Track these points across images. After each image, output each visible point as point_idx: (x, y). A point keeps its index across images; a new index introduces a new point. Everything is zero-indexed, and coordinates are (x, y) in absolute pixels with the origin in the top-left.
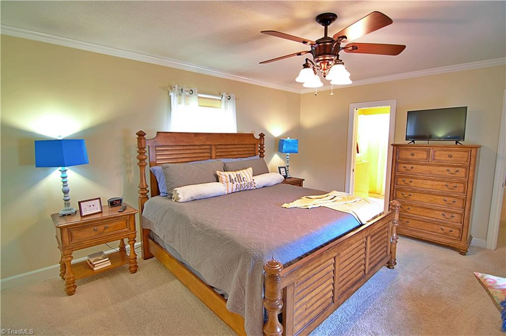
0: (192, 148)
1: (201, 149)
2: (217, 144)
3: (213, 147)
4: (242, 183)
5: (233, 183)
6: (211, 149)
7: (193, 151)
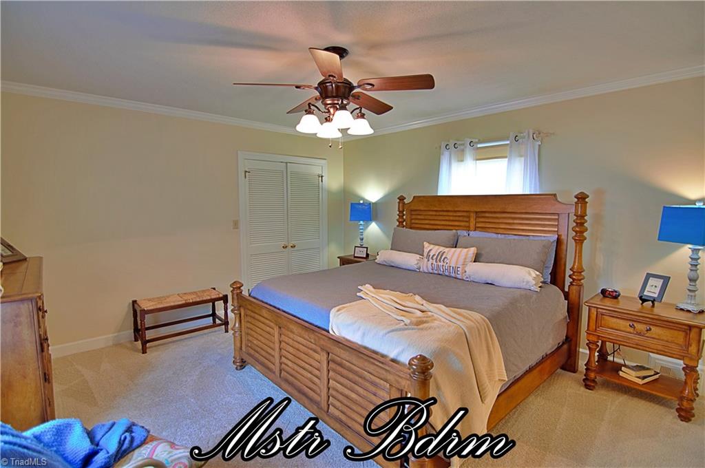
0: (445, 213)
1: (456, 216)
2: (479, 210)
3: (472, 214)
4: (440, 264)
5: (428, 261)
6: (469, 217)
7: (447, 218)
